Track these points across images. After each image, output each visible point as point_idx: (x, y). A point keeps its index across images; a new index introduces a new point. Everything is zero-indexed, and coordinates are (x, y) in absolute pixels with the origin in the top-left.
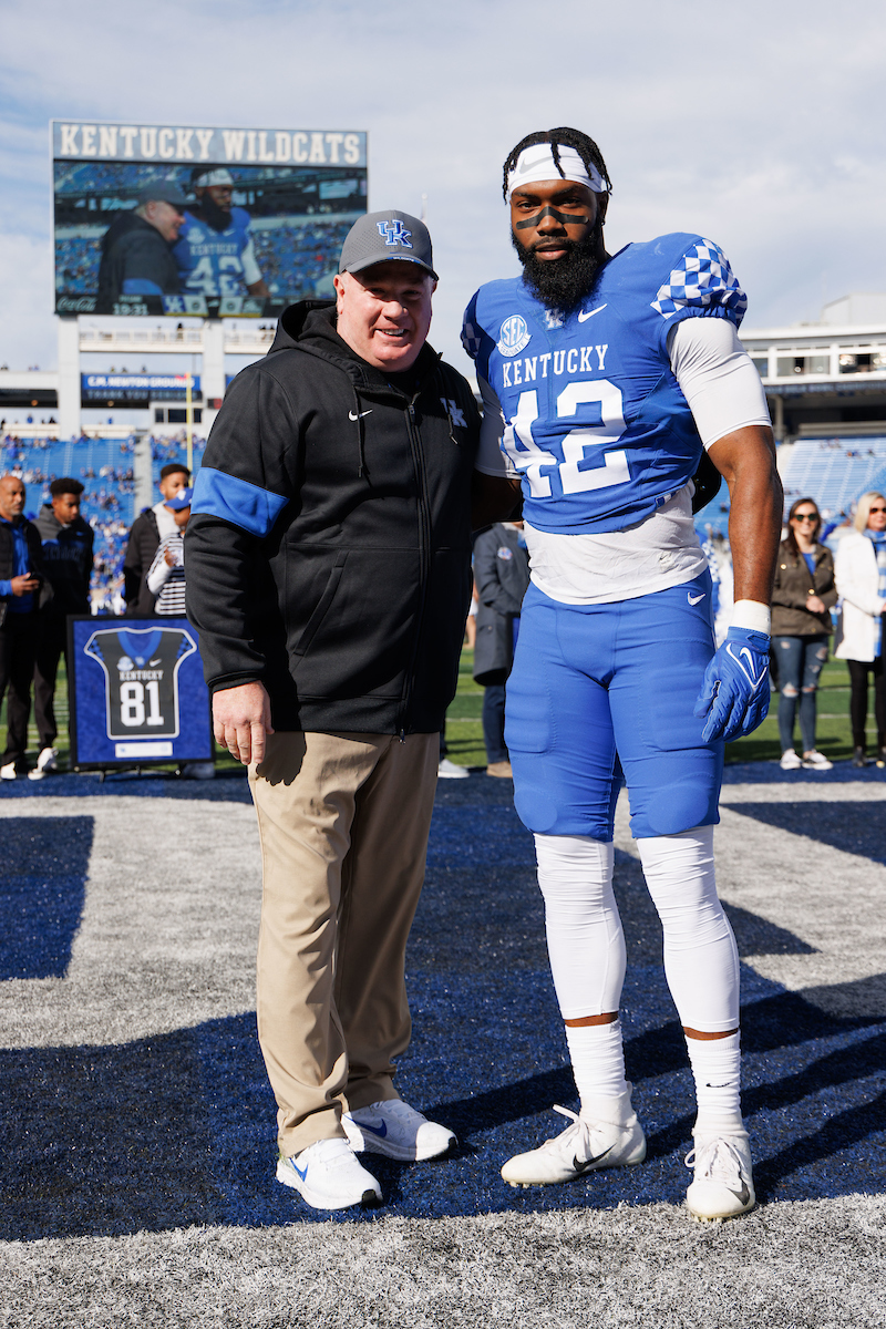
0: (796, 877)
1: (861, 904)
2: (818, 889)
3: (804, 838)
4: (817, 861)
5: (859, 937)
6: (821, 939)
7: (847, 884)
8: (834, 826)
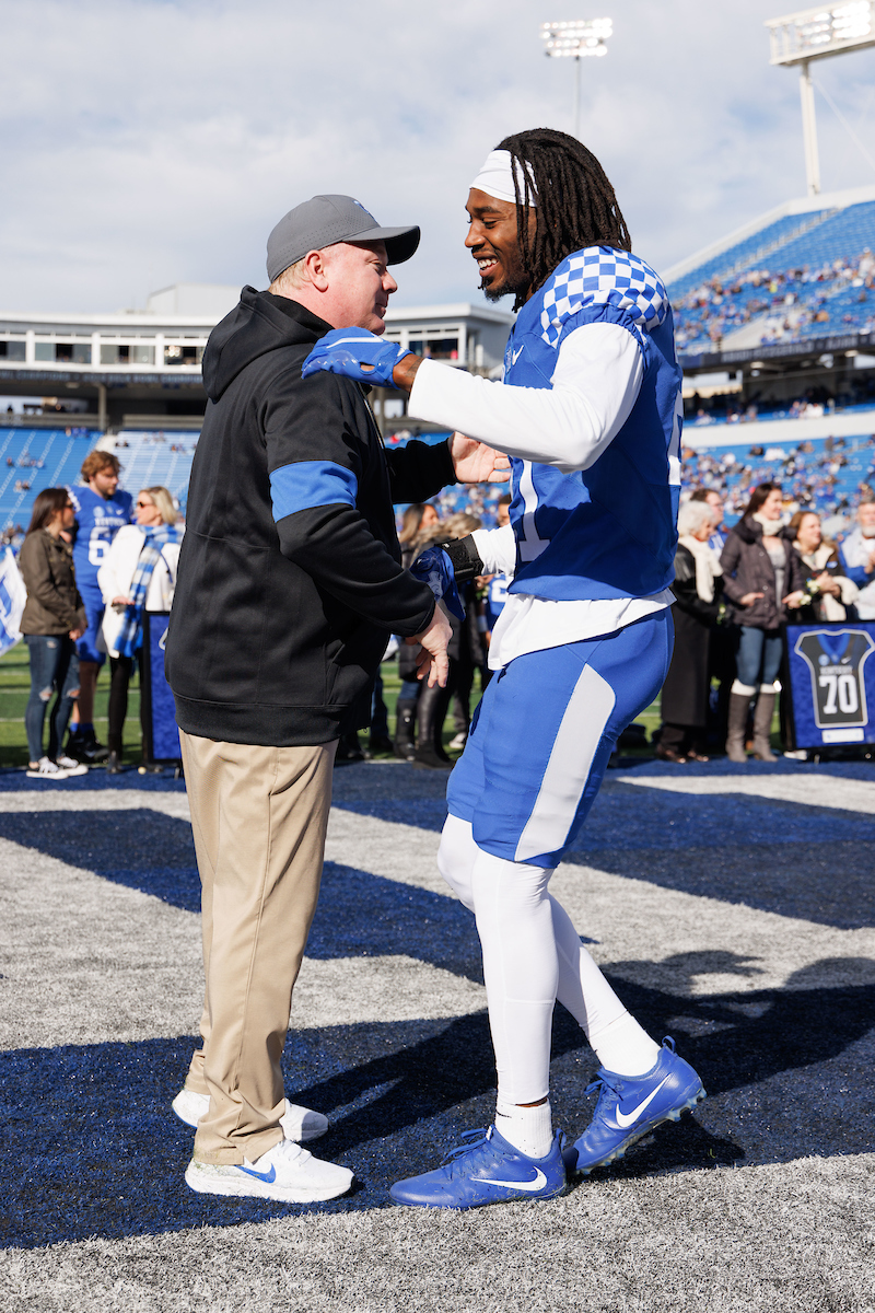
0: (7, 894)
1: (67, 923)
2: (26, 907)
3: (32, 850)
4: (38, 876)
5: (51, 959)
6: (9, 962)
7: (61, 899)
8: (69, 837)
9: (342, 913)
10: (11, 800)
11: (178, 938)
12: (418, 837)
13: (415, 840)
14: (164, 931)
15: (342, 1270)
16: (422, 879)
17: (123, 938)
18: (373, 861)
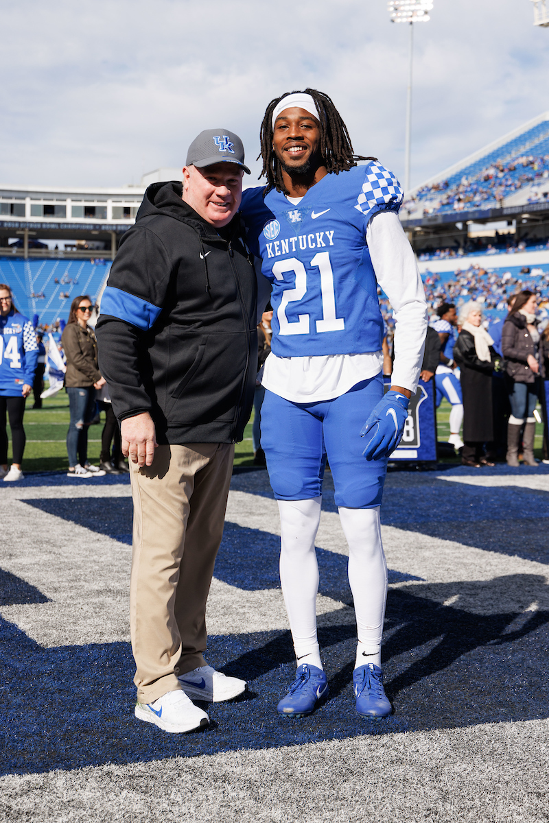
0: (55, 549)
1: (92, 567)
2: (66, 557)
3: (70, 522)
5: (82, 590)
6: (55, 592)
7: (88, 552)
8: (93, 514)
9: (263, 562)
10: (57, 491)
15: (263, 784)
17: (127, 577)
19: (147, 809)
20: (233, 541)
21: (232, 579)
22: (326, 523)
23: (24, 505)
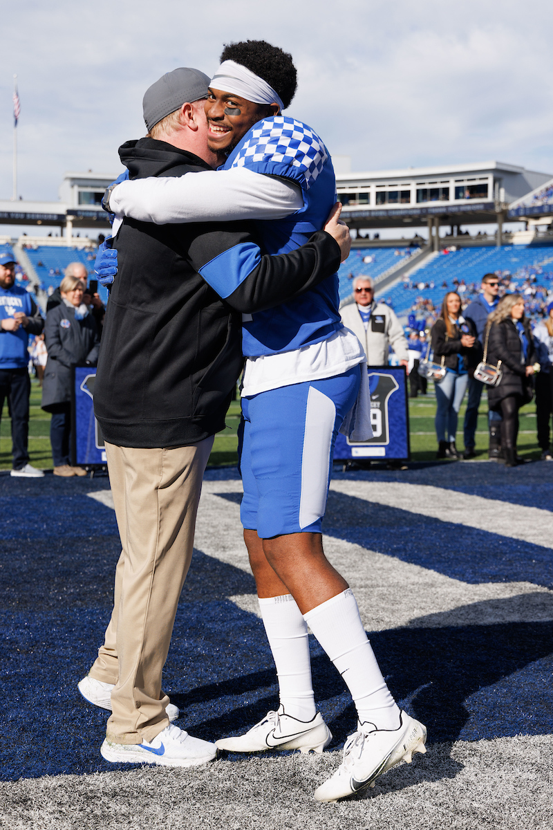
9: (478, 556)
11: (379, 570)
12: (511, 508)
13: (509, 510)
14: (370, 566)
16: (522, 535)
17: (346, 570)
18: (486, 523)
19: (444, 787)
20: (440, 536)
21: (452, 573)
22: (529, 518)
23: (219, 499)
